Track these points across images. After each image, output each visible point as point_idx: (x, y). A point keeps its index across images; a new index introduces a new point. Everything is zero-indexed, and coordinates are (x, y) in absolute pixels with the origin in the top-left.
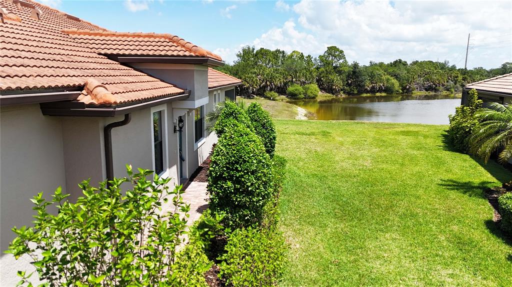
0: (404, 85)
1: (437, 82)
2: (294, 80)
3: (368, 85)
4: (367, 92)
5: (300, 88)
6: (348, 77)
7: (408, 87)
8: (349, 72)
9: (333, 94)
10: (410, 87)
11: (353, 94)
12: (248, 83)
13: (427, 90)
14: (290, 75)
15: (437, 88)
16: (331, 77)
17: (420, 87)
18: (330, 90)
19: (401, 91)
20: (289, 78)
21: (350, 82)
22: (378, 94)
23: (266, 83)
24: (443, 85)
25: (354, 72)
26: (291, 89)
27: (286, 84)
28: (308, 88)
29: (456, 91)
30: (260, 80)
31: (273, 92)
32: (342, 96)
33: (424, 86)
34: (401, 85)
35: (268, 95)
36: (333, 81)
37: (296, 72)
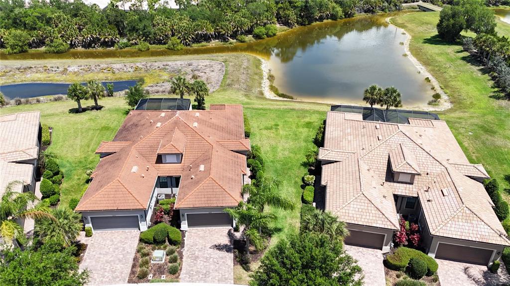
0: (347, 11)
1: (374, 4)
2: (258, 22)
3: (317, 15)
4: (316, 20)
5: (263, 30)
6: (301, 10)
7: (349, 13)
8: (302, 6)
9: (289, 26)
10: (351, 12)
11: (305, 25)
12: (224, 30)
13: (365, 12)
14: (256, 18)
15: (374, 10)
16: (287, 12)
17: (361, 10)
18: (286, 23)
19: (344, 17)
20: (255, 21)
21: (302, 14)
22: (325, 21)
23: (238, 28)
24: (379, 7)
25: (306, 6)
26: (256, 31)
27: (252, 27)
28: (270, 29)
29: (389, 11)
30: (232, 26)
31: (243, 35)
32: (297, 27)
33: (363, 9)
34: (344, 11)
35: (240, 39)
36: (289, 16)
37: (260, 15)
